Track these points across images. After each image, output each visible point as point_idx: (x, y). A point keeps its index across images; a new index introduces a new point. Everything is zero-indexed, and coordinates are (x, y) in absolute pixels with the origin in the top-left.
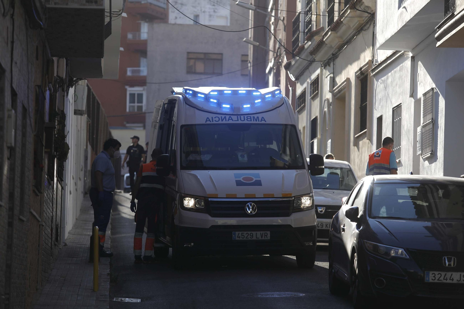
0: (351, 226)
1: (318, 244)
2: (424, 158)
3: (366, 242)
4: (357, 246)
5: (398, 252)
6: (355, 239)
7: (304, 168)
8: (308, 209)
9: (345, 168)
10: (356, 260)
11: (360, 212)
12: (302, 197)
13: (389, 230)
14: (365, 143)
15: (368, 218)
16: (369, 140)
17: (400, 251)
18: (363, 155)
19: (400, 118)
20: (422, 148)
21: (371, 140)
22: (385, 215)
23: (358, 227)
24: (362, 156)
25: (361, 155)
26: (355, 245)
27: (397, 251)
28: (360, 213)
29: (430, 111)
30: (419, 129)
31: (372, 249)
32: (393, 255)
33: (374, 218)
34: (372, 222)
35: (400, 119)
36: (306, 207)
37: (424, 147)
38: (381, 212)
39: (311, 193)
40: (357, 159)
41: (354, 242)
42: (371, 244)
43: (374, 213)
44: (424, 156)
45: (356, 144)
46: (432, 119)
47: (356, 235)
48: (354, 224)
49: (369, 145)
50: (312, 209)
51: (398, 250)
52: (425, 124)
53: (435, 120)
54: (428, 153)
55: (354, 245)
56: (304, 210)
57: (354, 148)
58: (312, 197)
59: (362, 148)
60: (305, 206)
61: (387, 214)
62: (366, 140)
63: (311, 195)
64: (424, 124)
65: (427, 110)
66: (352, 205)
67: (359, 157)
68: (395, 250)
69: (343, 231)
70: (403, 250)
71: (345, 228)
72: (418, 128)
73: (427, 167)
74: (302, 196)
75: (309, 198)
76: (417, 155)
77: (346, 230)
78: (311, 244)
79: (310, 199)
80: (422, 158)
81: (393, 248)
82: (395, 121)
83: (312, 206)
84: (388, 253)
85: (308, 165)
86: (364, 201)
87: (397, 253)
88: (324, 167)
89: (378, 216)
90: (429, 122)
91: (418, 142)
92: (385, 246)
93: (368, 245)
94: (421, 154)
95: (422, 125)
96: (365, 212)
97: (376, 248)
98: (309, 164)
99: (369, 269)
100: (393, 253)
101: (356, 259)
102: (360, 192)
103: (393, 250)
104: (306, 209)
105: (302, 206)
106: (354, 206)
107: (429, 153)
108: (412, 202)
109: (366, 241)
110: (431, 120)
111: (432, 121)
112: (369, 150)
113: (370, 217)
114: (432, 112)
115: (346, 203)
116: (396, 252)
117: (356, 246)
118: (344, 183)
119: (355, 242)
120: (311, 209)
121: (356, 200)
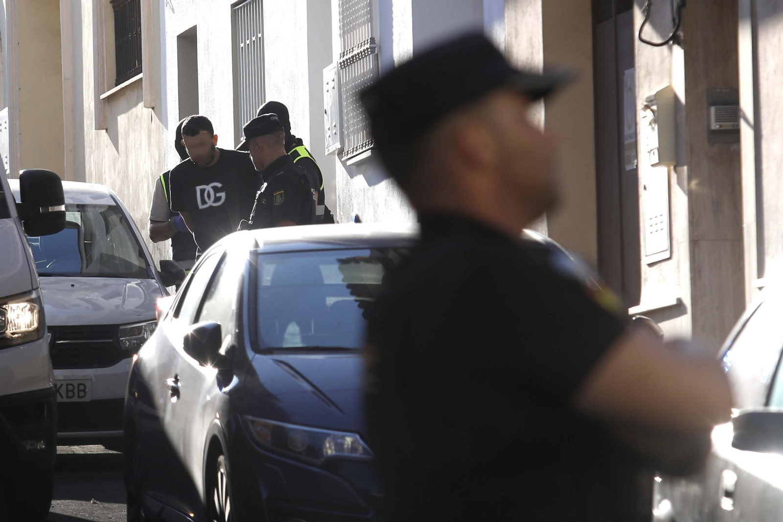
0: (198, 378)
1: (61, 449)
2: (349, 163)
3: (253, 422)
4: (226, 433)
5: (342, 445)
6: (218, 416)
7: (7, 215)
8: (28, 338)
9: (95, 206)
10: (222, 474)
11: (225, 336)
12: (6, 304)
13: (315, 383)
14: (137, 117)
15: (250, 354)
16: (153, 108)
17: (349, 440)
18: (132, 157)
19: (260, 35)
20: (342, 134)
21: (157, 107)
22: (297, 343)
23: (223, 381)
24: (127, 162)
25: (122, 158)
26: (220, 431)
27: (339, 441)
28: (227, 341)
29: (364, 15)
30: (330, 74)
31: (269, 438)
32: (329, 452)
33: (269, 351)
34: (261, 363)
35: (261, 40)
36: (21, 333)
37: (348, 128)
38: (286, 336)
39: (33, 290)
40: (110, 171)
41: (216, 424)
42: (266, 425)
43: (267, 340)
44: (349, 156)
45: (106, 123)
46: (372, 40)
47: (218, 403)
48: (210, 372)
49: (153, 126)
50: (39, 339)
51: (343, 437)
52: (350, 56)
53: (380, 43)
54: (364, 149)
55: (216, 433)
56: (14, 343)
57: (98, 137)
58: (38, 301)
59: (127, 135)
60: (18, 331)
61: (304, 339)
62: (141, 111)
63: (34, 295)
64: (346, 57)
65: (353, 13)
66: (197, 319)
67: (119, 166)
68: (335, 438)
69: (173, 395)
70: (358, 437)
71: (179, 384)
72: (324, 70)
73: (361, 190)
74: (3, 301)
75: (29, 306)
76: (326, 153)
77: (182, 392)
78: (42, 445)
79: (31, 310)
80: (344, 163)
81: (329, 435)
82: (242, 45)
83: (37, 330)
84: (314, 448)
85: (17, 205)
86: (234, 306)
87: (339, 446)
88: (63, 208)
89: (279, 346)
90: (362, 50)
91: (329, 112)
92: (306, 431)
93: (259, 428)
94: (341, 152)
95: (337, 59)
96: (239, 337)
97: (280, 436)
98: (19, 201)
99: (264, 496)
100: (330, 447)
101: (222, 470)
102: (218, 280)
103: (328, 439)
104: (20, 341)
105: (9, 332)
106: (202, 323)
107: (367, 148)
108: (356, 301)
109: (250, 417)
110: (368, 46)
111: (372, 49)
112: (152, 139)
113: (257, 350)
114: (371, 20)
115: (172, 313)
116: (336, 445)
117: (224, 433)
118: (96, 254)
119: (218, 422)
120: (35, 338)
121: (207, 305)
